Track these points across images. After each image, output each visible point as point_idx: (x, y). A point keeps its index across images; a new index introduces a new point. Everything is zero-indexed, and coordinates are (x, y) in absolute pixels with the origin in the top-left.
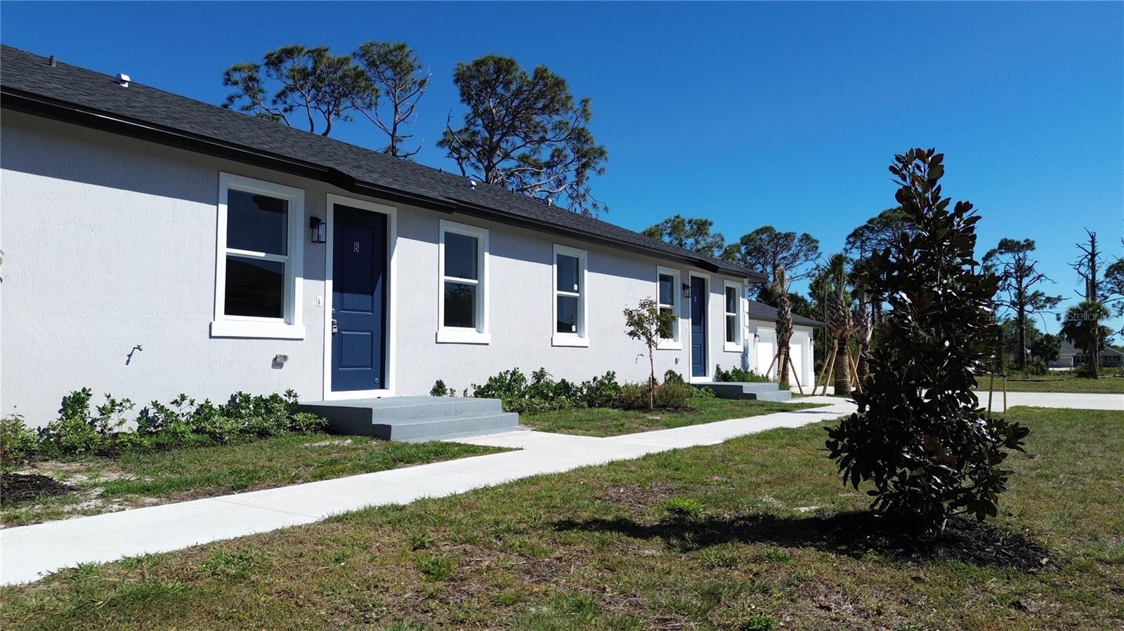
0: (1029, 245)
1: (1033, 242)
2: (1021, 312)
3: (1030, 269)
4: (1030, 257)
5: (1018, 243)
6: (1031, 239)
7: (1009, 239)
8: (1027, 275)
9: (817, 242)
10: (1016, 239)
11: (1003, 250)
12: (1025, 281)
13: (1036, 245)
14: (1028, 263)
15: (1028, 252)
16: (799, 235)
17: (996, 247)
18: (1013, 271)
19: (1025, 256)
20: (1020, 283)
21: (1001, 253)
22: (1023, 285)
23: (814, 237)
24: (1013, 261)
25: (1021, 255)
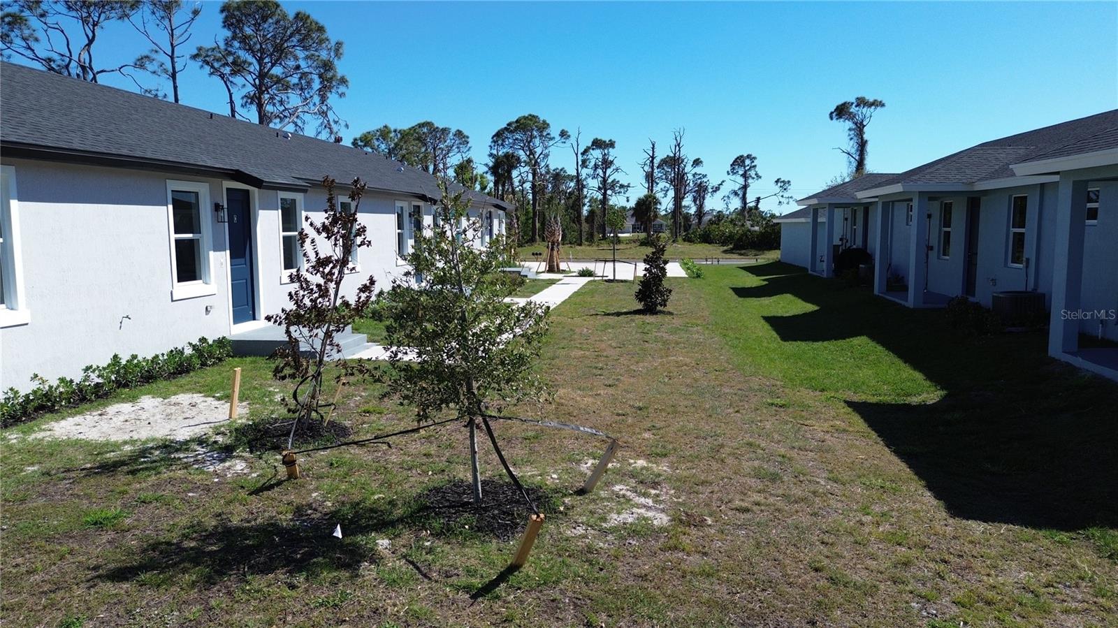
0: (611, 144)
1: (614, 142)
2: (605, 194)
3: (612, 162)
4: (612, 154)
5: (605, 142)
6: (613, 140)
7: (599, 138)
8: (609, 167)
9: (468, 137)
10: (603, 139)
11: (594, 147)
12: (609, 172)
13: (616, 145)
14: (611, 158)
15: (611, 149)
16: (453, 130)
17: (590, 145)
18: (600, 163)
19: (608, 153)
20: (605, 173)
21: (593, 149)
22: (607, 175)
23: (466, 133)
24: (600, 156)
25: (606, 151)
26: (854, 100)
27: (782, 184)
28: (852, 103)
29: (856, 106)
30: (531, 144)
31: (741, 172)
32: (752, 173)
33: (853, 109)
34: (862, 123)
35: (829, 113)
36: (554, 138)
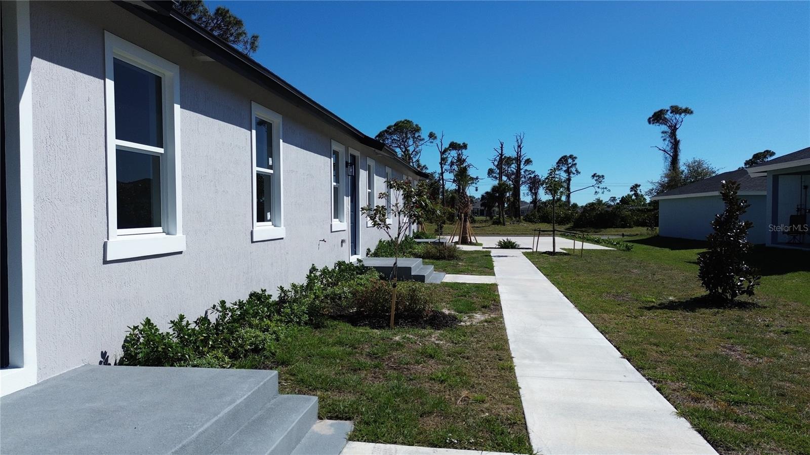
0: (465, 146)
1: (467, 144)
3: (464, 160)
4: (465, 154)
5: (459, 145)
6: (466, 143)
7: (455, 142)
10: (458, 143)
11: (451, 148)
13: (468, 146)
14: (464, 157)
15: (463, 151)
17: (448, 147)
18: (455, 161)
21: (450, 150)
24: (456, 155)
25: (460, 152)
26: (669, 108)
27: (598, 178)
28: (667, 111)
29: (671, 113)
30: (406, 144)
31: (564, 169)
32: (573, 169)
33: (669, 115)
34: (675, 126)
35: (648, 118)
36: (423, 139)
